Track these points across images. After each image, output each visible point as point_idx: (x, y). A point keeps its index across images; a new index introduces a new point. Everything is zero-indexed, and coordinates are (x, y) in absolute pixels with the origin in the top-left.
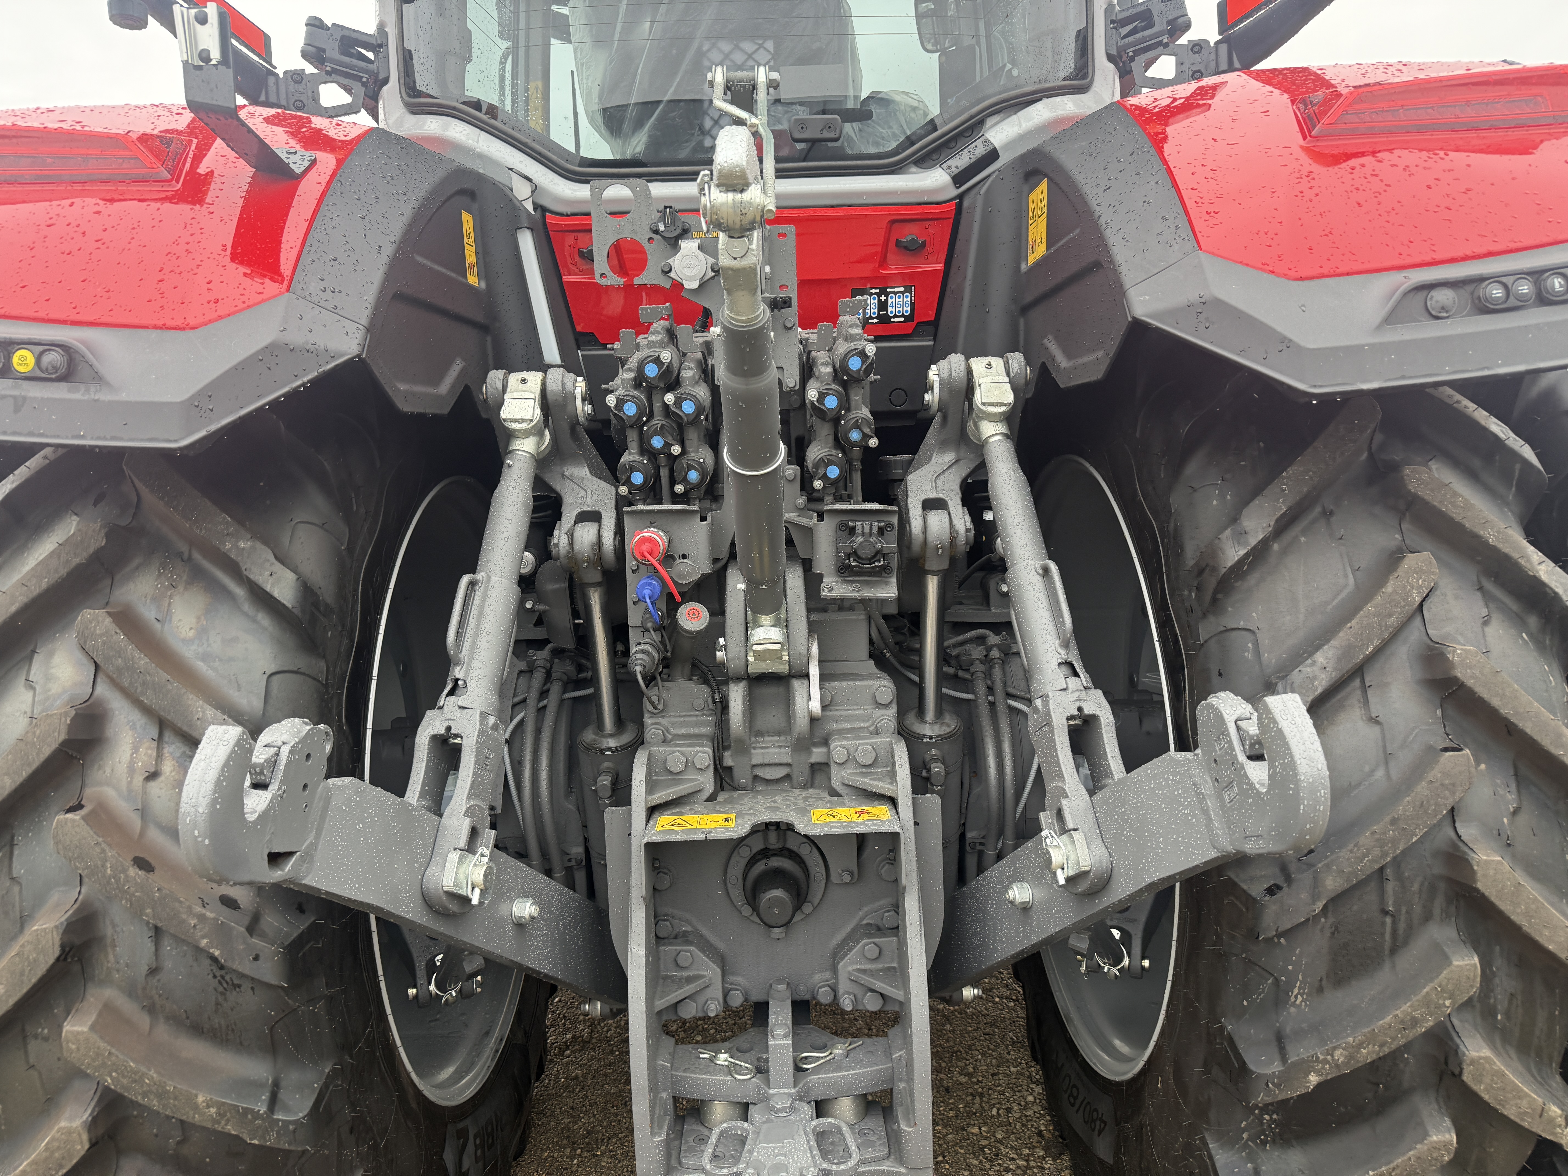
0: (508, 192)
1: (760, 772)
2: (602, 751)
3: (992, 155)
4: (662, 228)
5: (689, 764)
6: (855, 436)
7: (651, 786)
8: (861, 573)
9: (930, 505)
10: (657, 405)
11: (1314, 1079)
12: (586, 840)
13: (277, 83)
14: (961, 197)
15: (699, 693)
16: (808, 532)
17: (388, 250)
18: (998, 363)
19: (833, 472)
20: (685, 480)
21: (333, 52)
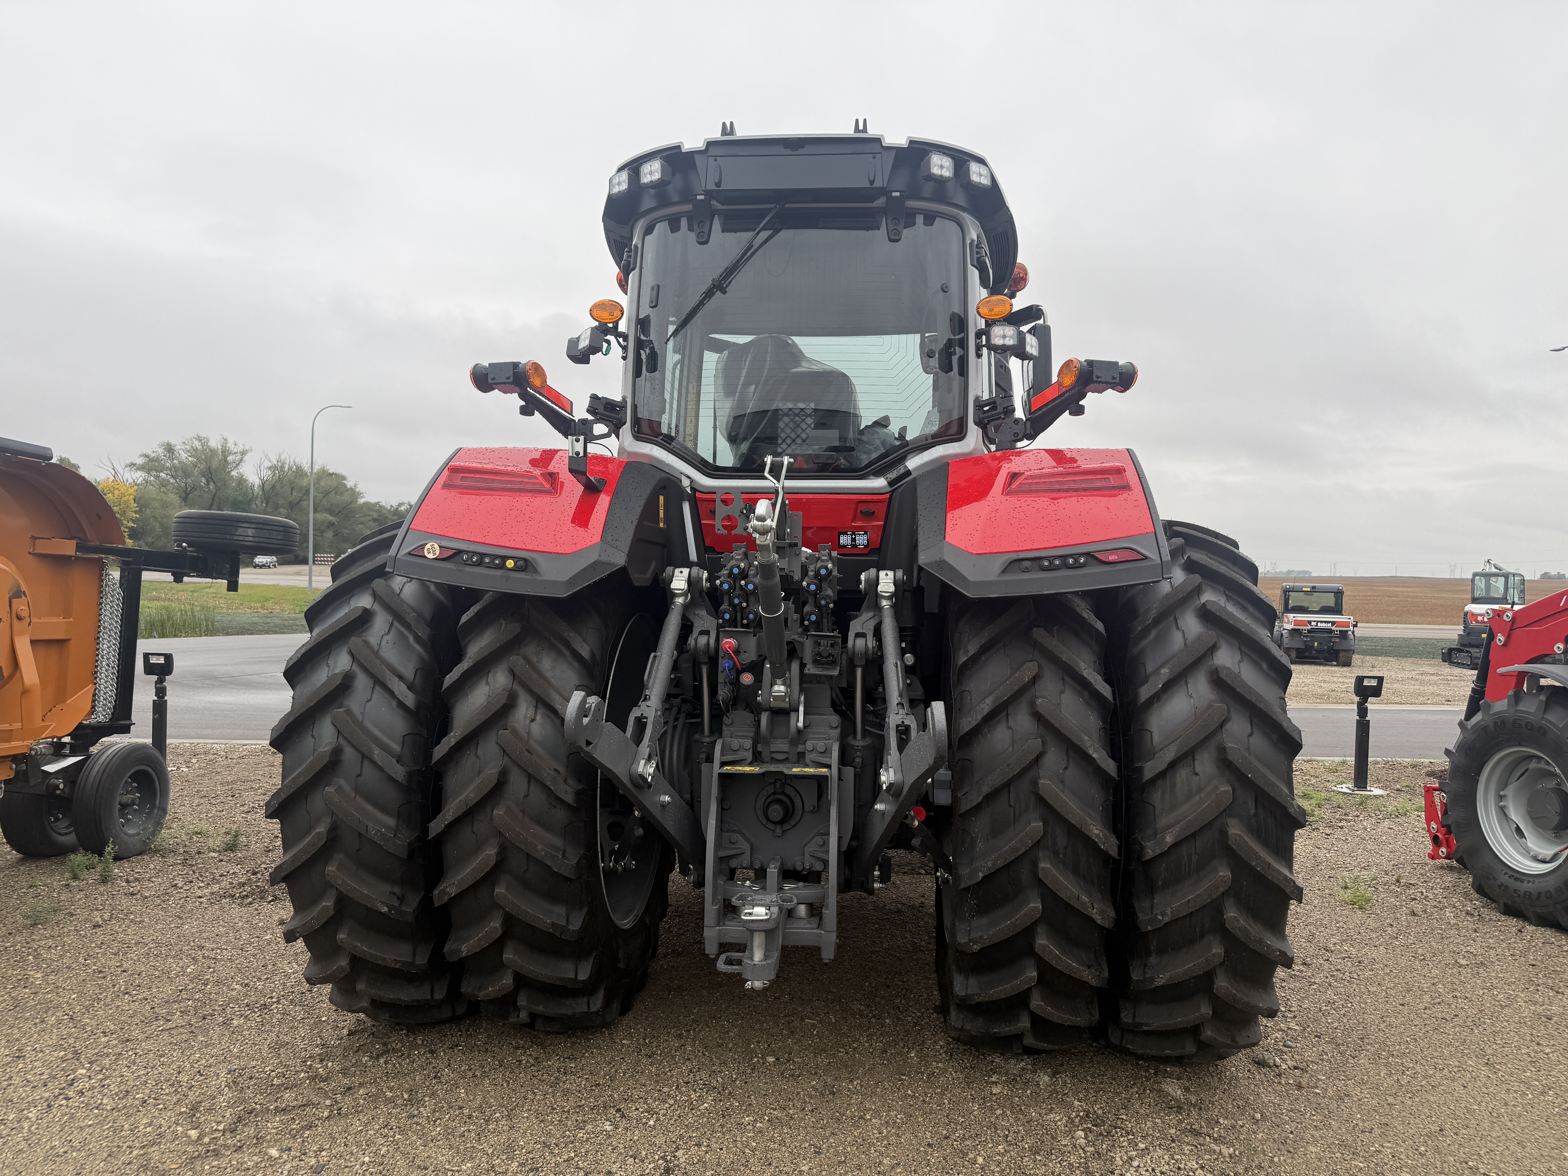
0: (679, 483)
1: (774, 755)
2: (702, 743)
3: (908, 473)
4: (745, 512)
5: (741, 747)
6: (823, 602)
7: (723, 754)
8: (823, 664)
9: (858, 635)
10: (737, 585)
11: (981, 875)
12: (692, 791)
13: (575, 426)
14: (893, 491)
15: (749, 717)
16: (802, 644)
17: (635, 522)
18: (891, 574)
19: (813, 618)
20: (747, 618)
21: (601, 410)
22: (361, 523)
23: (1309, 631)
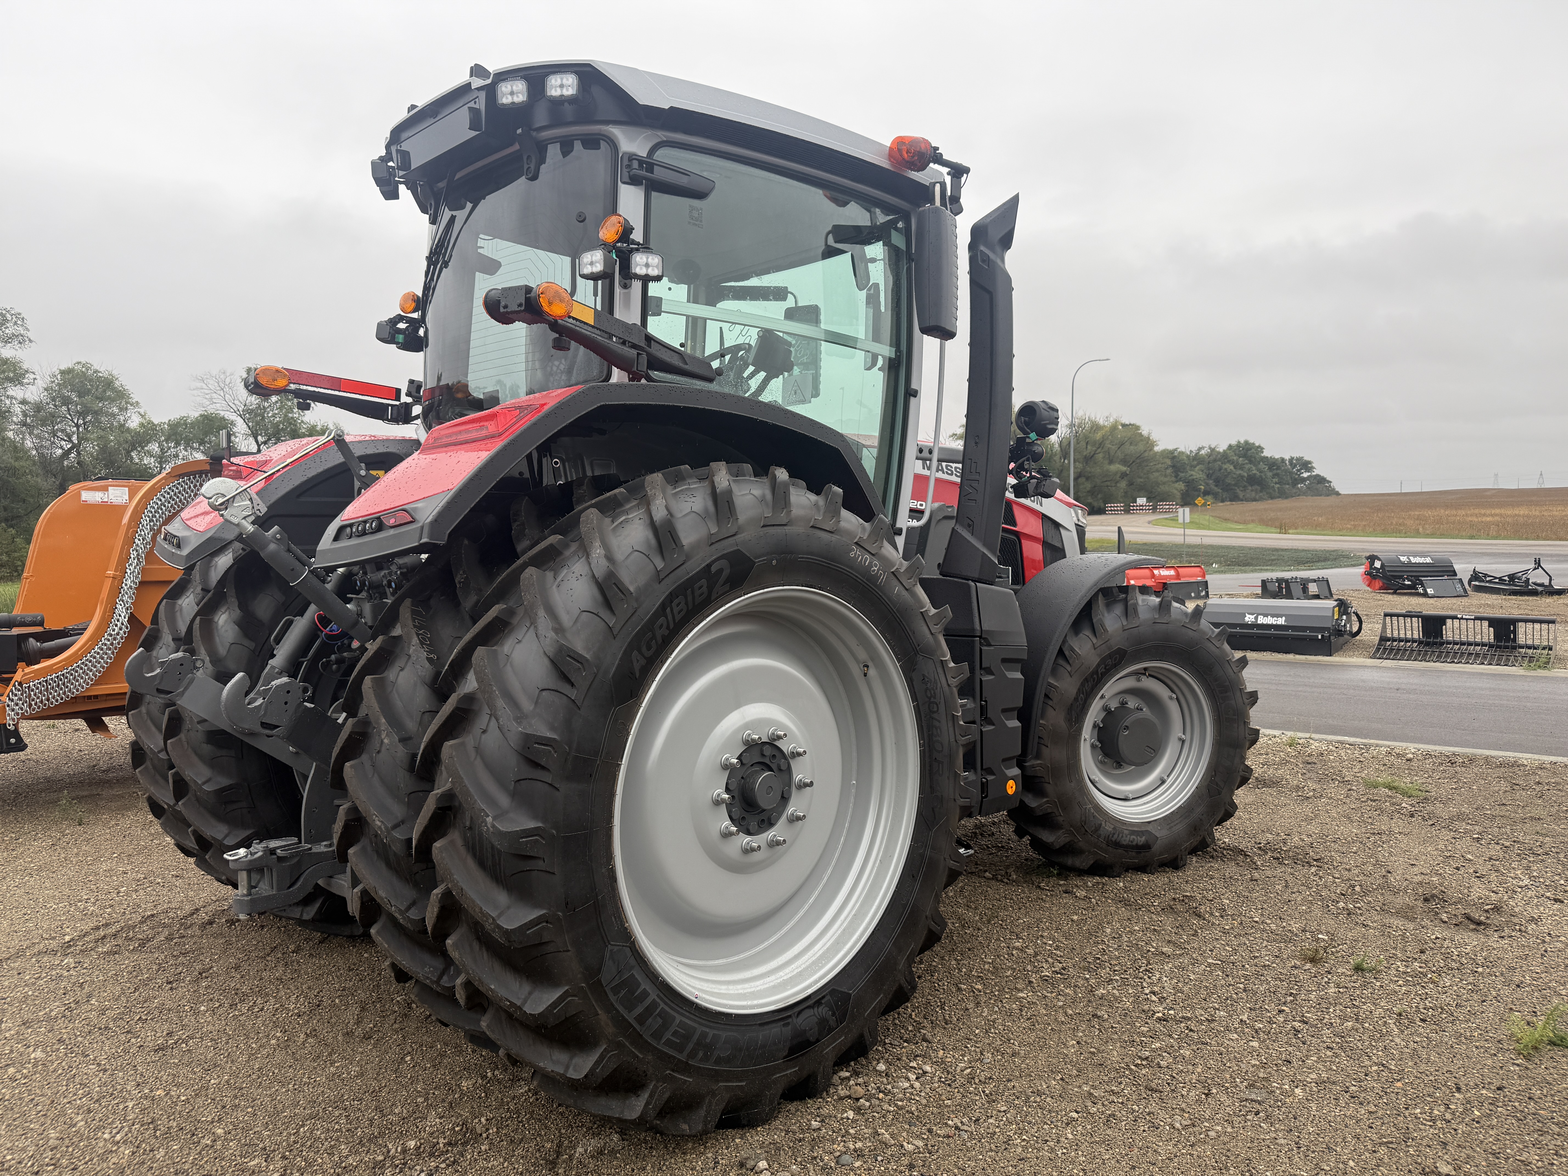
22: (1157, 471)
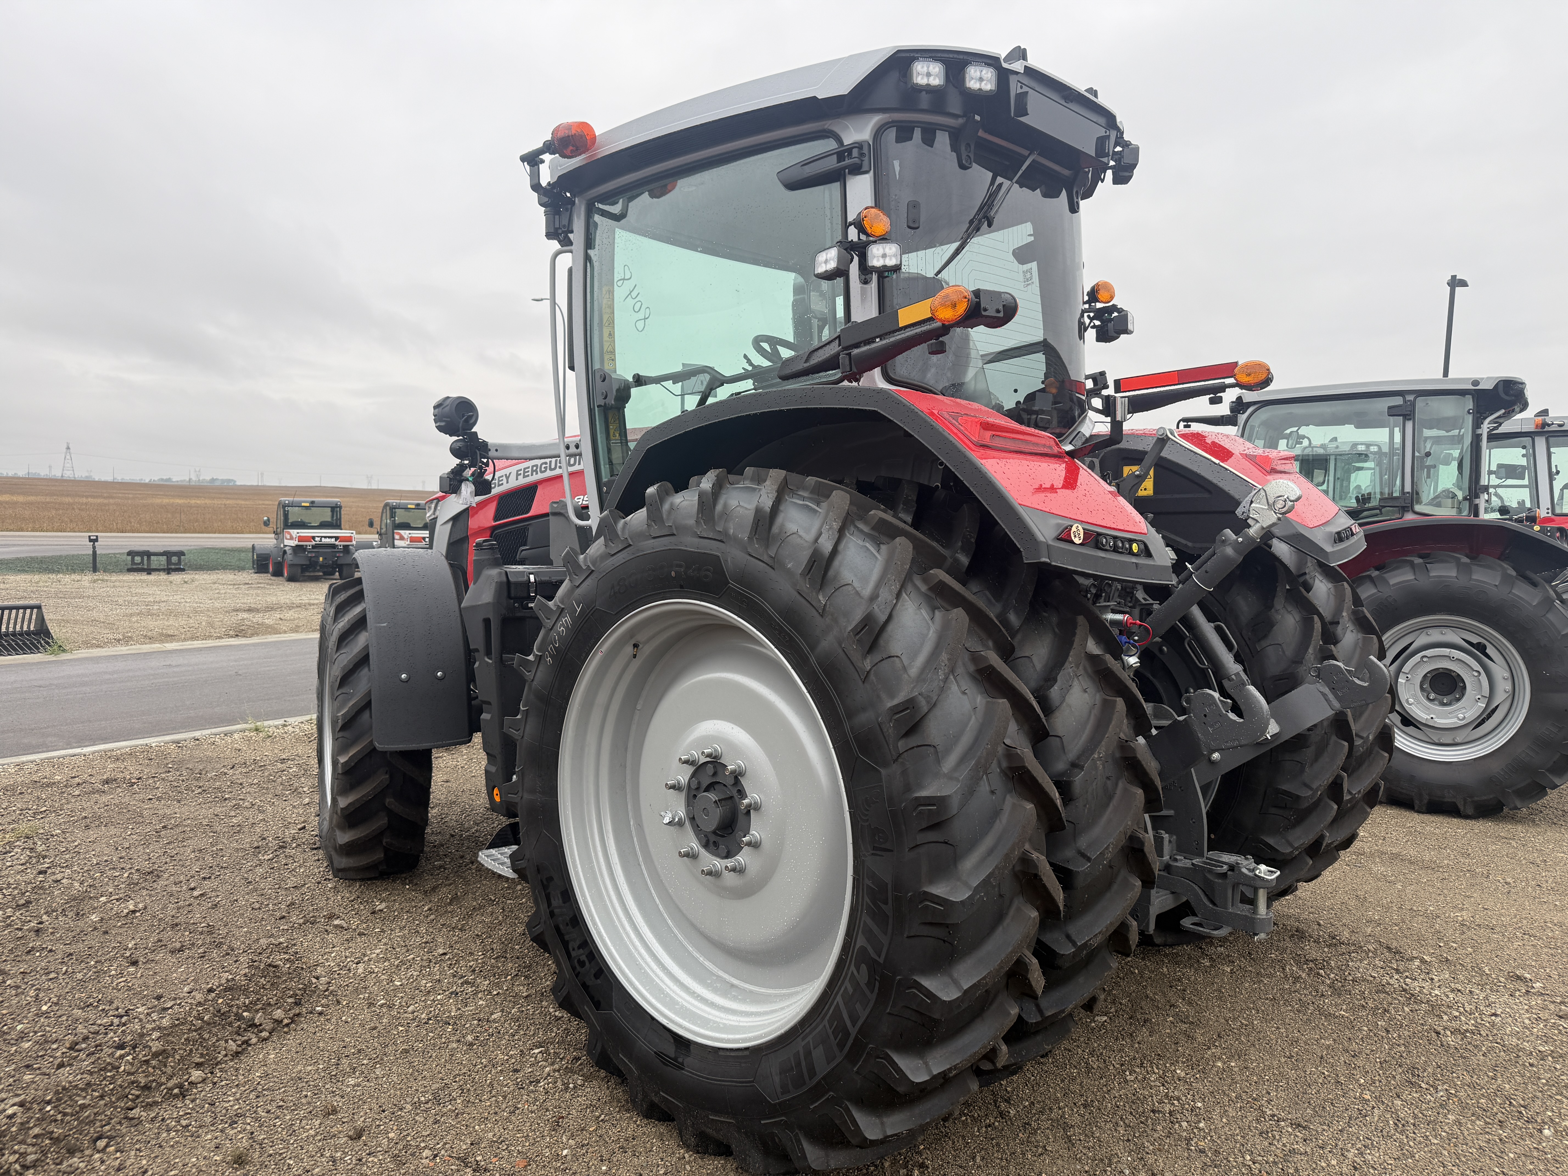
23: (314, 547)
